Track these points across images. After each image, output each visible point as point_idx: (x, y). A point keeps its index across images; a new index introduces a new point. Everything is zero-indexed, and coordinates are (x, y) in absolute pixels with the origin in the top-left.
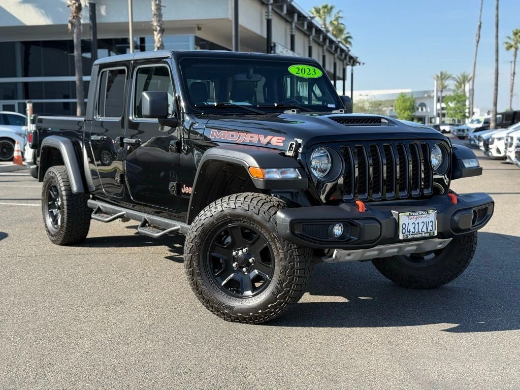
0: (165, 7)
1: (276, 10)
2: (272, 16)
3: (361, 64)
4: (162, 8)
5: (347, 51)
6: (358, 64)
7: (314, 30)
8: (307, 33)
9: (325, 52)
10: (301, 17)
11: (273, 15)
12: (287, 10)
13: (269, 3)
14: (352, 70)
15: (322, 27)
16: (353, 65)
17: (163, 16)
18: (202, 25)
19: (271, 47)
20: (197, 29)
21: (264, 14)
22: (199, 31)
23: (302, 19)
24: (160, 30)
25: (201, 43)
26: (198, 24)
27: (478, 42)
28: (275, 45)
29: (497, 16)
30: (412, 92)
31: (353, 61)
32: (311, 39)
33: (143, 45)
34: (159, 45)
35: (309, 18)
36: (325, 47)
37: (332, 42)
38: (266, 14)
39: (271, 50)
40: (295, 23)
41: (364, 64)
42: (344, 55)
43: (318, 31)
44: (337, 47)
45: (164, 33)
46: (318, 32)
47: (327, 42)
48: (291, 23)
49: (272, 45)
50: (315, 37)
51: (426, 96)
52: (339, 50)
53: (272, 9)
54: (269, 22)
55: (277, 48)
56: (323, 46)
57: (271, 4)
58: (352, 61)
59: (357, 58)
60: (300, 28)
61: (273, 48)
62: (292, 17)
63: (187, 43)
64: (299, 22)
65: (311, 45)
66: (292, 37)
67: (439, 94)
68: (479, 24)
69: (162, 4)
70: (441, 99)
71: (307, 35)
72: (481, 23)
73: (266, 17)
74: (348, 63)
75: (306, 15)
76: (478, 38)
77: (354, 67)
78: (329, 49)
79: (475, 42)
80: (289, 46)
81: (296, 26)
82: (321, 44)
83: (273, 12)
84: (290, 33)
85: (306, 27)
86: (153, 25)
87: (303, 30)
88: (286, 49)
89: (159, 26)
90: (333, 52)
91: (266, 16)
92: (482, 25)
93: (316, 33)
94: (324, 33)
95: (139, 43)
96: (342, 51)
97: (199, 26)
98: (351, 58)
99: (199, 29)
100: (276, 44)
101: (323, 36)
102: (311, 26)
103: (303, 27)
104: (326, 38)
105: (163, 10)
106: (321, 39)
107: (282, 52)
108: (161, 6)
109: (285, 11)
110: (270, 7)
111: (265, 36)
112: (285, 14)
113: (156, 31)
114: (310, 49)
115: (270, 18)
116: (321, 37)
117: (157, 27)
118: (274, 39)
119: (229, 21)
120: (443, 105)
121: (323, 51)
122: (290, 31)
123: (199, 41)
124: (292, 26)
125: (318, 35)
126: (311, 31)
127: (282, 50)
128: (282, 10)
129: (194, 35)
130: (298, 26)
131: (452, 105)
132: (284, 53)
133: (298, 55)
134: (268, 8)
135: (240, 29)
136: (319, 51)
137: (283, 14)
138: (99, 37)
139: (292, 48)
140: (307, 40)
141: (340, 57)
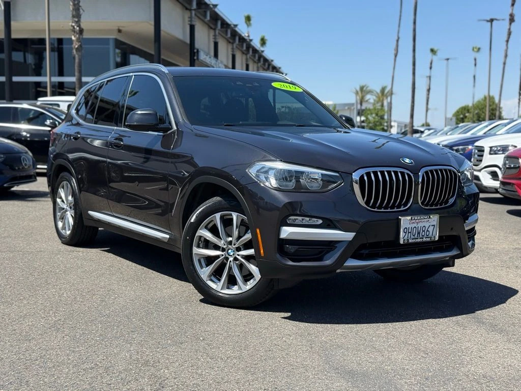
1: (199, 15)
4: (81, 8)
5: (270, 60)
7: (237, 38)
8: (231, 41)
10: (225, 25)
11: (196, 20)
12: (211, 17)
13: (193, 8)
15: (245, 36)
17: (82, 17)
18: (123, 27)
19: (194, 53)
21: (187, 19)
22: (119, 34)
23: (225, 26)
24: (79, 31)
25: (122, 46)
26: (119, 27)
27: (396, 56)
28: (198, 51)
29: (414, 30)
30: (335, 105)
32: (235, 47)
33: (60, 46)
34: (77, 47)
35: (233, 26)
36: (248, 56)
37: (255, 51)
38: (189, 19)
39: (194, 56)
40: (219, 30)
42: (267, 64)
44: (261, 56)
46: (241, 41)
47: (251, 50)
48: (215, 29)
49: (195, 51)
51: (346, 108)
52: (262, 60)
53: (195, 15)
54: (192, 28)
55: (200, 54)
56: (246, 54)
57: (194, 10)
59: (280, 68)
60: (224, 35)
61: (196, 54)
62: (216, 25)
63: (107, 46)
64: (223, 29)
65: (234, 53)
66: (216, 44)
67: (359, 106)
68: (396, 38)
69: (81, 5)
70: (360, 111)
72: (399, 38)
73: (189, 23)
75: (229, 22)
76: (396, 52)
78: (252, 58)
79: (393, 57)
80: (212, 53)
81: (219, 33)
83: (196, 17)
84: (214, 40)
85: (229, 35)
86: (71, 25)
87: (227, 37)
88: (208, 56)
89: (77, 26)
90: (257, 61)
91: (189, 21)
93: (239, 41)
94: (247, 42)
95: (56, 45)
97: (120, 28)
98: (274, 67)
100: (200, 50)
101: (247, 45)
102: (235, 34)
103: (227, 34)
104: (249, 46)
105: (82, 11)
106: (245, 48)
109: (208, 18)
110: (193, 12)
111: (188, 41)
112: (208, 21)
114: (234, 57)
115: (193, 23)
116: (245, 45)
117: (75, 27)
118: (198, 45)
119: (151, 24)
120: (363, 118)
121: (247, 60)
122: (214, 37)
123: (118, 44)
124: (215, 32)
125: (240, 43)
126: (234, 40)
127: (205, 56)
128: (205, 16)
129: (114, 37)
130: (221, 33)
131: (370, 117)
132: (207, 59)
133: (222, 62)
134: (191, 14)
135: (162, 33)
136: (242, 59)
137: (206, 20)
138: (14, 36)
139: (216, 55)
140: (230, 47)
141: (263, 66)
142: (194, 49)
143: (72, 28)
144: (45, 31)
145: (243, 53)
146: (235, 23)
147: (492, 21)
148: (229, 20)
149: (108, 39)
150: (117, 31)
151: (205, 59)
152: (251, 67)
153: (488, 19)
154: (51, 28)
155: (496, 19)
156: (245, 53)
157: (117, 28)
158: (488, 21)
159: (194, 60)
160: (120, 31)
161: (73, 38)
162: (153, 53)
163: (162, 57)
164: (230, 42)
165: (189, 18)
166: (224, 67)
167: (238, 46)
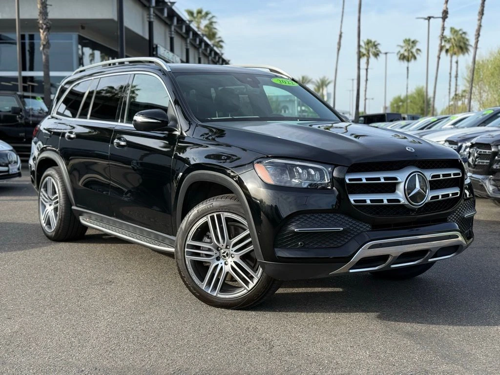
0: (51, 5)
1: (157, 12)
2: (153, 18)
4: (48, 6)
5: (220, 54)
7: (191, 34)
8: (185, 36)
9: (201, 54)
11: (155, 17)
12: (168, 13)
15: (199, 31)
17: (49, 15)
18: (86, 24)
19: (153, 48)
20: (80, 28)
21: (146, 16)
22: (83, 31)
23: (180, 22)
24: (46, 28)
25: (84, 41)
27: (339, 50)
28: (157, 47)
32: (188, 41)
34: (45, 43)
35: (187, 22)
36: (200, 50)
37: (207, 45)
38: (148, 16)
39: (153, 51)
40: (175, 26)
42: (217, 58)
43: (195, 34)
44: (212, 50)
45: (50, 31)
46: (195, 36)
47: (203, 45)
48: (170, 26)
49: (155, 46)
50: (192, 39)
53: (154, 12)
54: (151, 25)
55: (158, 49)
56: (198, 49)
57: (153, 7)
60: (179, 31)
61: (155, 49)
62: (172, 20)
63: (70, 41)
64: (178, 25)
65: (189, 47)
66: (172, 39)
68: (338, 33)
69: (48, 3)
71: (184, 38)
72: (341, 33)
73: (148, 19)
75: (184, 18)
76: (338, 46)
78: (204, 52)
79: (336, 50)
80: (169, 47)
81: (175, 29)
82: (198, 46)
83: (154, 15)
84: (170, 35)
85: (184, 30)
86: (39, 23)
87: (181, 33)
88: (167, 51)
89: (45, 24)
90: (208, 55)
93: (193, 36)
94: (200, 36)
96: (216, 54)
97: (83, 25)
98: (224, 61)
99: (83, 28)
101: (199, 39)
102: (189, 30)
103: (182, 30)
104: (202, 41)
105: (49, 9)
106: (198, 42)
108: (47, 5)
109: (166, 15)
110: (152, 10)
111: (147, 37)
112: (166, 18)
113: (42, 29)
114: (187, 52)
115: (152, 20)
117: (43, 25)
118: (157, 40)
121: (199, 54)
122: (170, 33)
124: (171, 30)
125: (194, 38)
126: (189, 35)
127: (163, 51)
128: (162, 13)
129: (78, 33)
132: (165, 54)
133: (177, 57)
134: (150, 11)
136: (195, 54)
137: (163, 17)
139: (172, 50)
140: (184, 42)
141: (214, 60)
142: (153, 45)
143: (39, 25)
145: (196, 47)
147: (429, 18)
149: (72, 35)
151: (164, 53)
152: (202, 60)
153: (426, 16)
155: (433, 17)
157: (80, 24)
158: (426, 19)
159: (154, 55)
161: (42, 35)
166: (180, 61)
167: (191, 41)
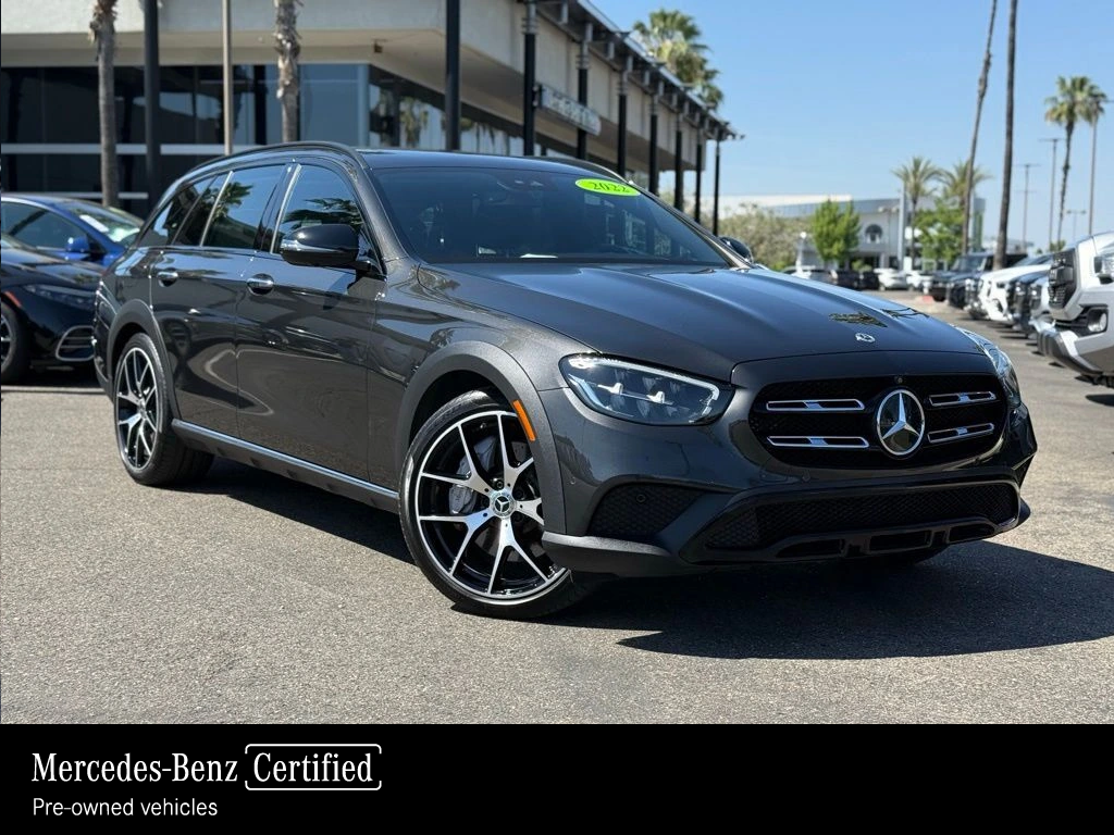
1: (547, 15)
2: (536, 26)
3: (738, 137)
4: (296, 6)
5: (706, 109)
6: (730, 137)
7: (630, 61)
8: (617, 67)
9: (656, 108)
10: (602, 33)
11: (539, 24)
12: (570, 16)
14: (718, 149)
15: (648, 56)
16: (720, 138)
17: (298, 20)
18: (385, 41)
19: (534, 93)
21: (519, 23)
22: (378, 55)
23: (603, 35)
24: (291, 50)
25: (383, 81)
26: (376, 40)
27: (982, 95)
28: (541, 90)
30: (852, 202)
31: (721, 131)
32: (625, 79)
33: (260, 82)
34: (288, 82)
35: (618, 35)
36: (656, 100)
37: (670, 87)
38: (524, 23)
39: (533, 99)
40: (589, 44)
41: (742, 137)
42: (698, 116)
43: (641, 64)
44: (683, 100)
46: (640, 66)
47: (661, 86)
48: (580, 43)
49: (536, 89)
50: (633, 74)
51: (881, 209)
52: (687, 106)
53: (537, 12)
54: (530, 41)
55: (545, 95)
56: (652, 95)
57: (535, 2)
58: (716, 130)
59: (727, 123)
60: (601, 54)
61: (537, 96)
62: (582, 32)
63: (353, 81)
64: (597, 43)
65: (625, 92)
66: (583, 75)
67: (910, 207)
70: (913, 216)
72: (989, 56)
73: (525, 30)
74: (709, 135)
75: (611, 27)
76: (982, 87)
77: (722, 144)
78: (665, 101)
80: (575, 94)
81: (589, 50)
82: (649, 90)
83: (539, 19)
84: (578, 65)
85: (612, 55)
87: (607, 59)
88: (565, 101)
89: (288, 41)
91: (524, 26)
92: (992, 60)
93: (635, 68)
94: (653, 68)
95: (251, 79)
96: (695, 107)
97: (379, 44)
98: (715, 123)
100: (544, 87)
101: (651, 75)
102: (624, 52)
103: (607, 53)
104: (657, 78)
106: (647, 81)
107: (556, 105)
109: (565, 19)
110: (533, 9)
111: (521, 68)
112: (565, 25)
113: (283, 52)
114: (623, 100)
115: (532, 30)
116: (647, 76)
117: (284, 42)
118: (541, 76)
119: (441, 35)
120: (918, 233)
121: (652, 106)
122: (578, 60)
123: (377, 76)
124: (581, 49)
125: (639, 72)
126: (624, 63)
127: (556, 100)
128: (558, 14)
129: (367, 62)
130: (594, 50)
131: (933, 232)
132: (561, 106)
133: (594, 112)
134: (528, 11)
135: (463, 52)
136: (643, 106)
137: (560, 23)
138: (164, 61)
139: (582, 98)
140: (615, 80)
141: (690, 120)
142: (533, 85)
143: (277, 45)
144: (221, 49)
145: (645, 93)
146: (624, 29)
148: (612, 23)
149: (355, 67)
150: (372, 50)
154: (234, 44)
156: (649, 92)
157: (373, 43)
159: (533, 108)
160: (377, 49)
161: (281, 65)
162: (443, 91)
163: (462, 99)
164: (615, 70)
165: (524, 19)
167: (633, 78)
